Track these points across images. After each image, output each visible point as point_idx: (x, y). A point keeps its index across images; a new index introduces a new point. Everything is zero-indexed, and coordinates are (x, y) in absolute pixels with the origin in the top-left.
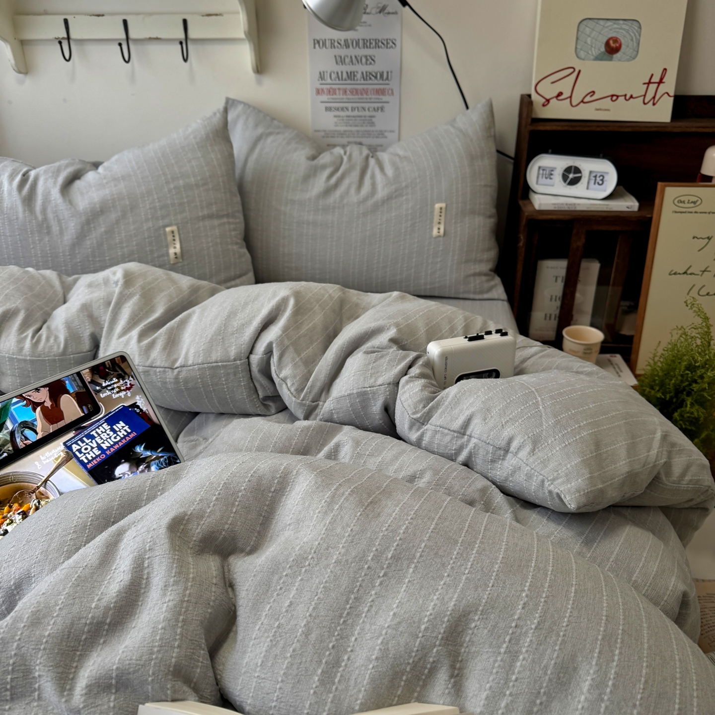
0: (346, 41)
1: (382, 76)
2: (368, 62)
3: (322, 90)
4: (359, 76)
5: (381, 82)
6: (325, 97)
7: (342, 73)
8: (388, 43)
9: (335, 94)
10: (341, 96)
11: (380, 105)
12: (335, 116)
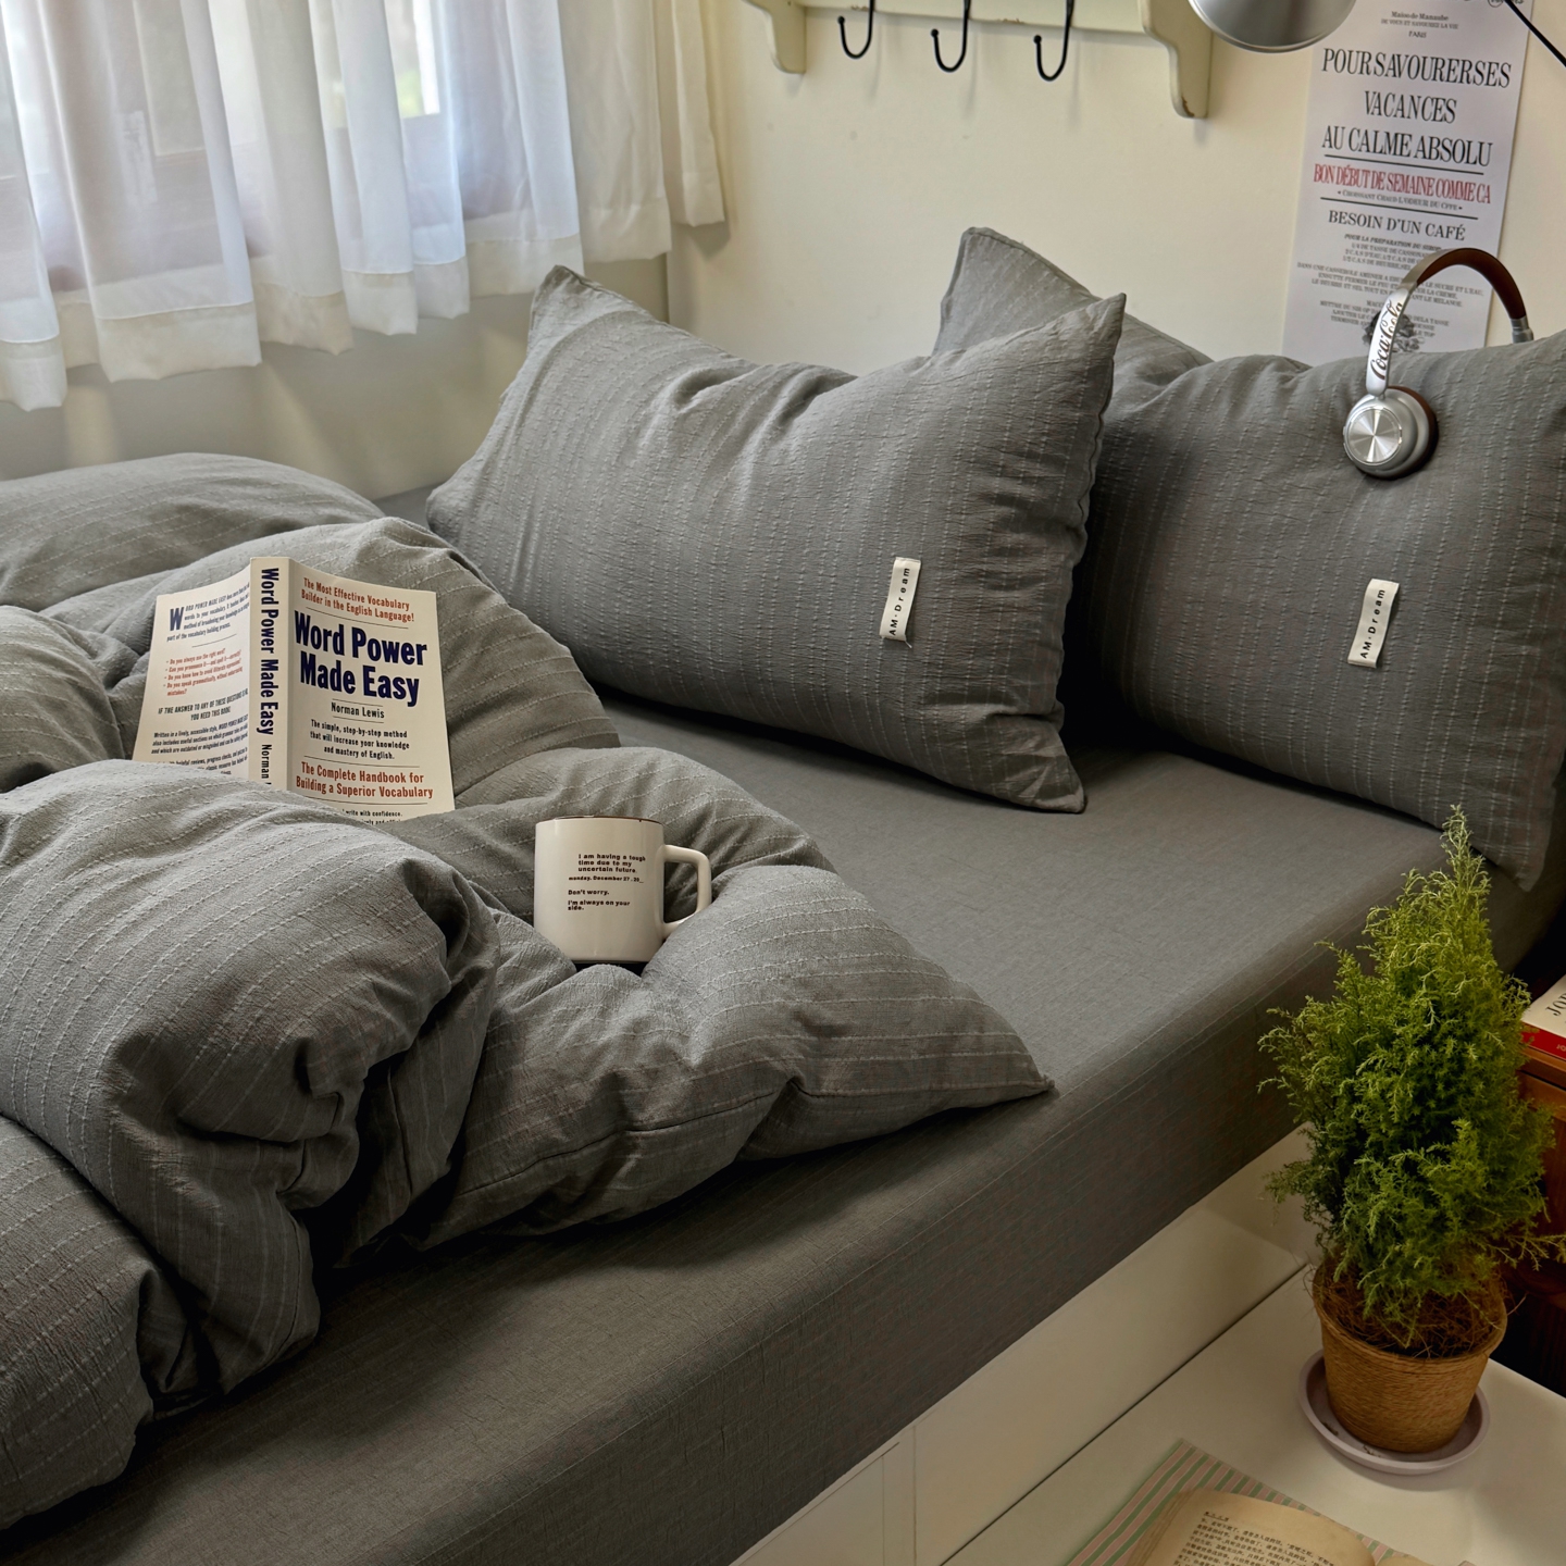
0: (1395, 58)
1: (1466, 151)
2: (1439, 117)
3: (1330, 169)
4: (1414, 145)
5: (1463, 166)
6: (1331, 189)
7: (1376, 132)
8: (1489, 73)
9: (1356, 182)
10: (1369, 191)
11: (1456, 222)
12: (1348, 236)
